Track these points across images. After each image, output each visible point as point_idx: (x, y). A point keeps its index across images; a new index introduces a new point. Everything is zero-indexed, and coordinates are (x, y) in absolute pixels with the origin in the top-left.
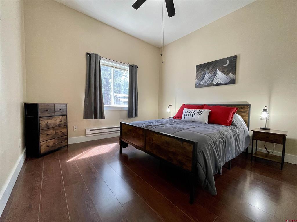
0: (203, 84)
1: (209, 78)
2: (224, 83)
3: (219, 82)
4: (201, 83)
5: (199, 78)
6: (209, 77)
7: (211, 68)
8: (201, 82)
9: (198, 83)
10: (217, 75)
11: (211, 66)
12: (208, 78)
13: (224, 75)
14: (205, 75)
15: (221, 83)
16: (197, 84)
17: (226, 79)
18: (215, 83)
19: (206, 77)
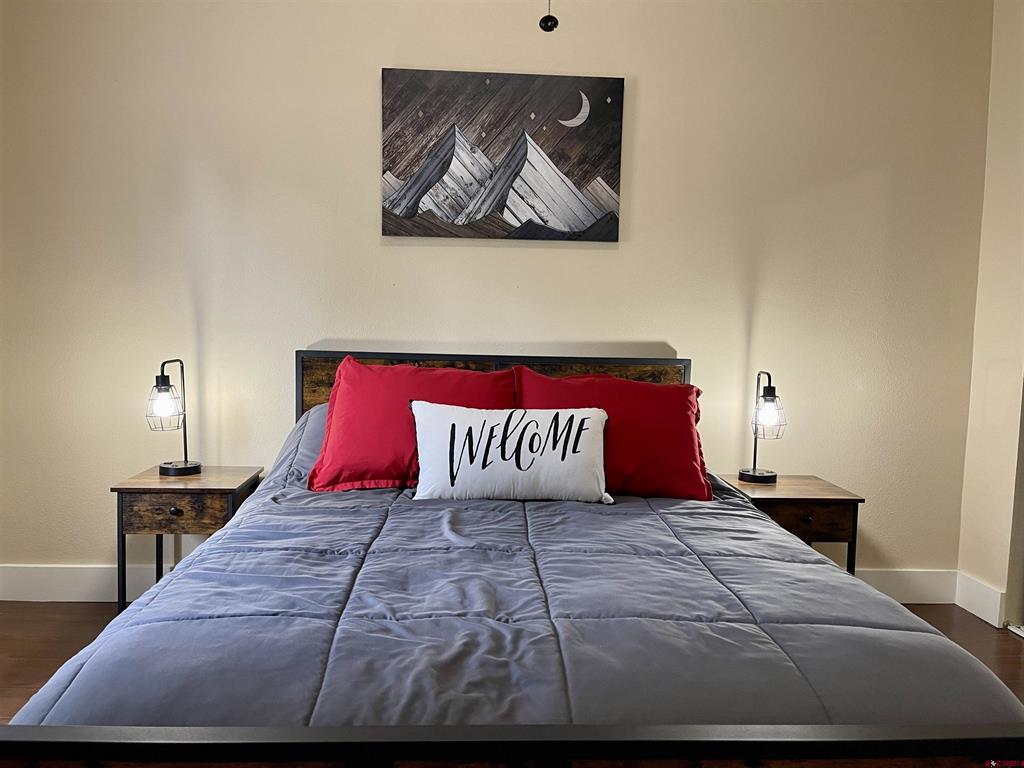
0: (439, 213)
1: (481, 183)
2: (566, 229)
3: (538, 221)
4: (426, 203)
5: (410, 165)
6: (478, 175)
7: (485, 117)
8: (425, 199)
9: (404, 203)
10: (526, 171)
11: (491, 106)
12: (468, 178)
13: (566, 179)
14: (451, 153)
15: (551, 224)
16: (397, 211)
17: (575, 206)
18: (518, 225)
19: (455, 166)
